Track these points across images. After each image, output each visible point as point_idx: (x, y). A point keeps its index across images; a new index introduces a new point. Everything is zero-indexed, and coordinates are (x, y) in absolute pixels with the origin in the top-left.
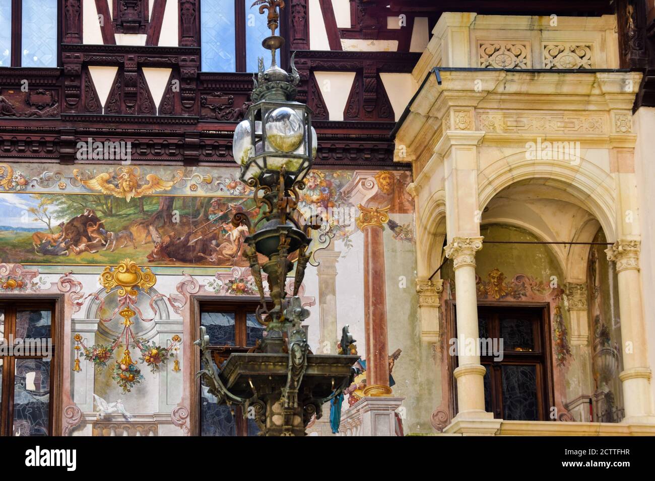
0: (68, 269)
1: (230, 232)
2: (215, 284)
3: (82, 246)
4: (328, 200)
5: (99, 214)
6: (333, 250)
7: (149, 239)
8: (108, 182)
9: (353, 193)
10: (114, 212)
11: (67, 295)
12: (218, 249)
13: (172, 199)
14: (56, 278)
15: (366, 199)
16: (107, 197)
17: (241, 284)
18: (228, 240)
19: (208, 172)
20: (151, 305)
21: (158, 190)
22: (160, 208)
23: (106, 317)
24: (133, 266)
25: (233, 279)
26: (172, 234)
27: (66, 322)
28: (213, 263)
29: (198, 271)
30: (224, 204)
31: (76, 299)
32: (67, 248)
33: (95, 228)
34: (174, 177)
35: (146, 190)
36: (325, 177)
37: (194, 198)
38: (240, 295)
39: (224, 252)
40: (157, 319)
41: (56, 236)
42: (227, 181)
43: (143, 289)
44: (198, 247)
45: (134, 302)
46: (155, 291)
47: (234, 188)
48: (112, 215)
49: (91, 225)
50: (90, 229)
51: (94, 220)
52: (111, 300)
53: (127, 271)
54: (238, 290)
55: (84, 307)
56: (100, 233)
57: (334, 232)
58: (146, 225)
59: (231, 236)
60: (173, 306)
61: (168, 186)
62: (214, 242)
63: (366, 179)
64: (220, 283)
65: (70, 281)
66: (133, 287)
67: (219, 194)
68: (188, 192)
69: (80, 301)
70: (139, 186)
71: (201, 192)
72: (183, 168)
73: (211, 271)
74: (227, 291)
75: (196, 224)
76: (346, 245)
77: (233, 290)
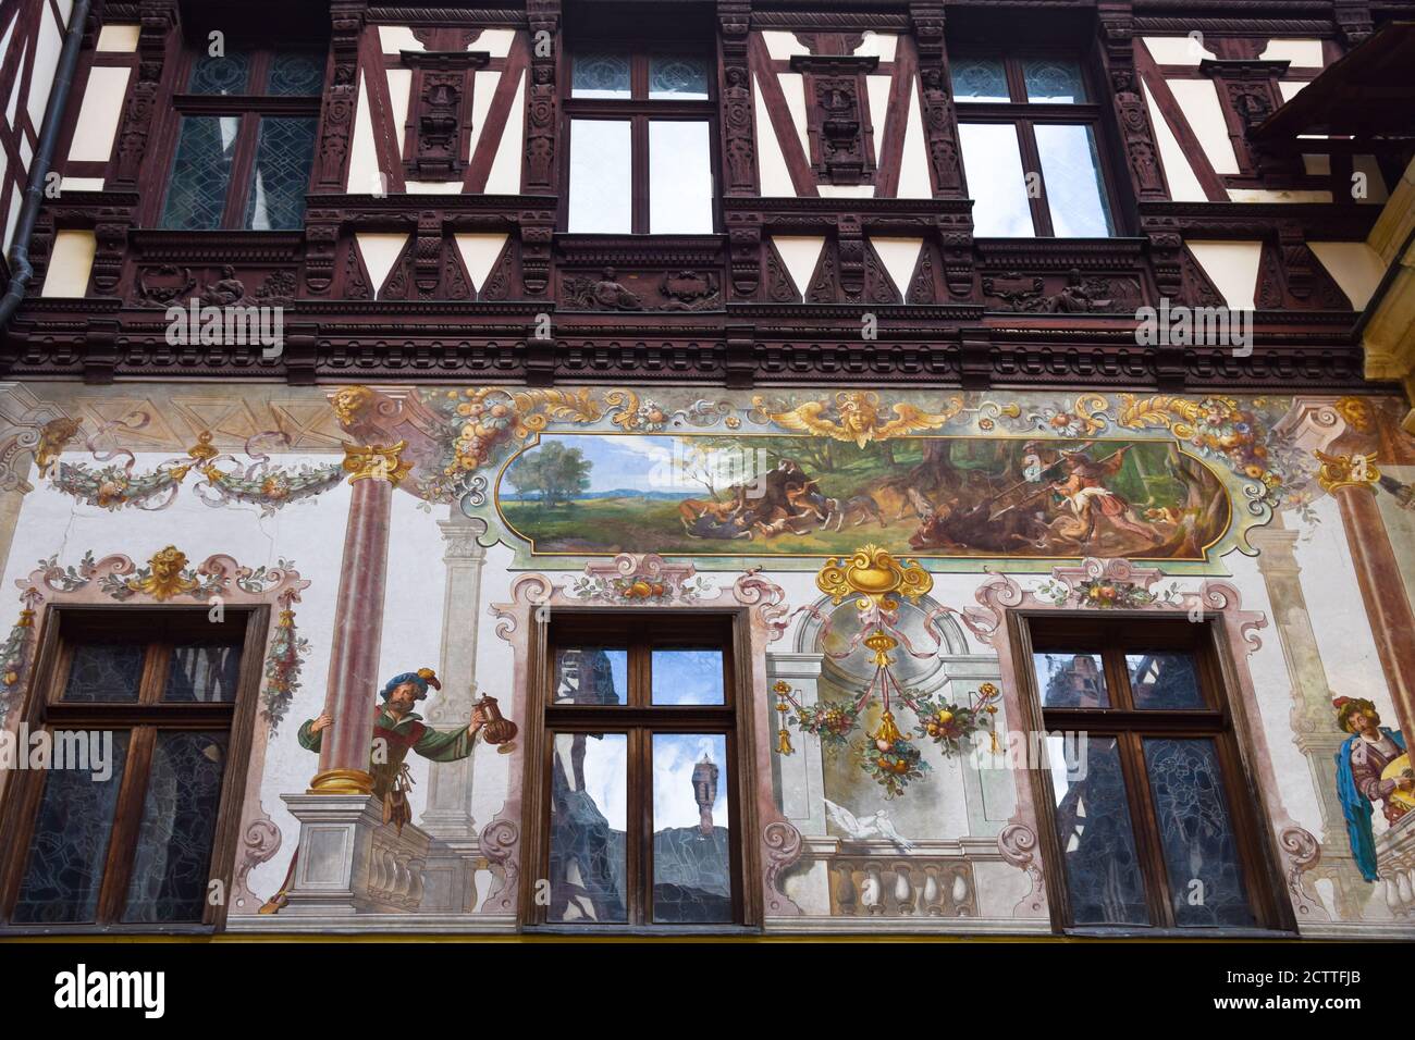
0: (752, 563)
1: (1068, 498)
2: (1054, 589)
3: (779, 523)
4: (1253, 444)
5: (807, 469)
6: (1281, 527)
7: (909, 510)
8: (820, 416)
9: (1299, 432)
10: (835, 465)
11: (753, 609)
12: (1049, 526)
13: (947, 443)
14: (731, 579)
15: (1326, 442)
16: (821, 440)
17: (1106, 589)
18: (1068, 511)
19: (1011, 399)
20: (928, 628)
21: (918, 429)
22: (925, 458)
23: (837, 648)
24: (882, 557)
25: (1090, 580)
26: (955, 501)
27: (755, 659)
28: (1044, 552)
29: (1014, 566)
30: (1049, 451)
31: (772, 616)
32: (749, 527)
33: (801, 492)
34: (946, 407)
35: (893, 428)
36: (1238, 406)
37: (992, 441)
38: (1107, 608)
39: (1062, 532)
40: (943, 652)
41: (725, 506)
42: (1049, 413)
43: (909, 599)
44: (1009, 524)
45: (891, 622)
46: (933, 602)
47: (1065, 424)
48: (833, 471)
49: (793, 488)
50: (791, 495)
51: (799, 479)
52: (846, 619)
53: (872, 566)
54: (1102, 598)
55: (791, 632)
56: (813, 501)
57: (1278, 497)
58: (901, 486)
59: (1073, 506)
60: (973, 628)
61: (937, 422)
62: (1040, 515)
63: (1317, 409)
64: (1064, 587)
65: (758, 585)
66: (887, 595)
67: (1037, 434)
68: (975, 431)
69: (781, 620)
70: (882, 423)
71: (1001, 432)
72: (962, 395)
73: (1043, 565)
74: (1081, 601)
75: (999, 485)
76: (1305, 518)
77: (1093, 599)
